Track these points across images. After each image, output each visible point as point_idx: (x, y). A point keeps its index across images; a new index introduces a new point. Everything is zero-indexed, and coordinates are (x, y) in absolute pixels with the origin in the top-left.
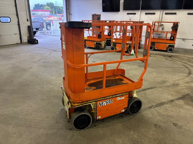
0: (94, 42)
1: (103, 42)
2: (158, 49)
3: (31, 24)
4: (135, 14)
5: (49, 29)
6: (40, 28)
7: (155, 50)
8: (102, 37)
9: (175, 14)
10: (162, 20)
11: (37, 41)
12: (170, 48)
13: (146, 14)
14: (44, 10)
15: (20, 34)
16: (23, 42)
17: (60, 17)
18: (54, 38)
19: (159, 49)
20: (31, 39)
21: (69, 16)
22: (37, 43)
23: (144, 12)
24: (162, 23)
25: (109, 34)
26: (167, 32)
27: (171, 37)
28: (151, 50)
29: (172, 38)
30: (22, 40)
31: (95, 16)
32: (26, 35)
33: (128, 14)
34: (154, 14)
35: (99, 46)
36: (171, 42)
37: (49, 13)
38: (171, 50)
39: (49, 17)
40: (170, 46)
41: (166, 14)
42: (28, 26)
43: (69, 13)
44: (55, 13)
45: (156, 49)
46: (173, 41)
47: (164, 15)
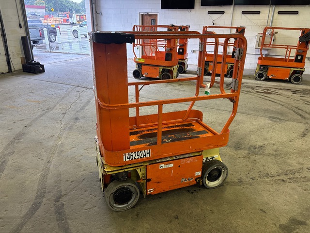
0: (158, 68)
1: (175, 67)
2: (273, 78)
3: (27, 33)
4: (223, 13)
5: (53, 40)
6: (40, 40)
7: (267, 80)
8: (173, 58)
9: (296, 13)
10: (273, 24)
11: (43, 66)
12: (295, 75)
13: (243, 12)
14: (35, 5)
15: (7, 54)
16: (13, 70)
17: (66, 18)
18: (69, 58)
19: (275, 78)
20: (30, 64)
21: (96, 16)
22: (43, 71)
23: (239, 10)
24: (275, 30)
25: (181, 51)
26: (288, 46)
27: (297, 56)
28: (260, 80)
29: (299, 58)
30: (12, 65)
31: (145, 17)
32: (18, 54)
33: (209, 13)
34: (258, 13)
35: (168, 75)
36: (299, 64)
37: (44, 10)
38: (297, 80)
39: (46, 17)
40: (295, 72)
41: (280, 13)
42: (23, 38)
43: (96, 12)
44: (56, 10)
45: (270, 77)
46: (301, 62)
47: (276, 15)
